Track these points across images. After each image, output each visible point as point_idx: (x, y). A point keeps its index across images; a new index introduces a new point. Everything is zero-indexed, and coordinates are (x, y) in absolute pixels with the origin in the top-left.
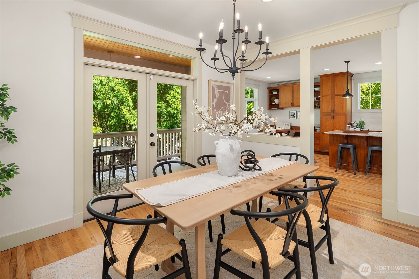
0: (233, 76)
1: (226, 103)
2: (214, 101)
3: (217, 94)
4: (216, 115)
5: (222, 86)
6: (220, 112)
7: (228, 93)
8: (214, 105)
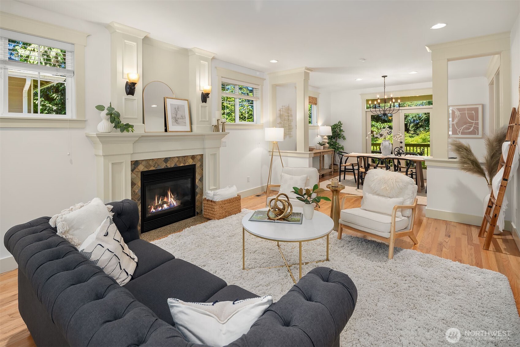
1: (472, 121)
2: (454, 121)
3: (457, 115)
4: (458, 131)
5: (465, 108)
6: (462, 129)
7: (474, 113)
8: (454, 124)
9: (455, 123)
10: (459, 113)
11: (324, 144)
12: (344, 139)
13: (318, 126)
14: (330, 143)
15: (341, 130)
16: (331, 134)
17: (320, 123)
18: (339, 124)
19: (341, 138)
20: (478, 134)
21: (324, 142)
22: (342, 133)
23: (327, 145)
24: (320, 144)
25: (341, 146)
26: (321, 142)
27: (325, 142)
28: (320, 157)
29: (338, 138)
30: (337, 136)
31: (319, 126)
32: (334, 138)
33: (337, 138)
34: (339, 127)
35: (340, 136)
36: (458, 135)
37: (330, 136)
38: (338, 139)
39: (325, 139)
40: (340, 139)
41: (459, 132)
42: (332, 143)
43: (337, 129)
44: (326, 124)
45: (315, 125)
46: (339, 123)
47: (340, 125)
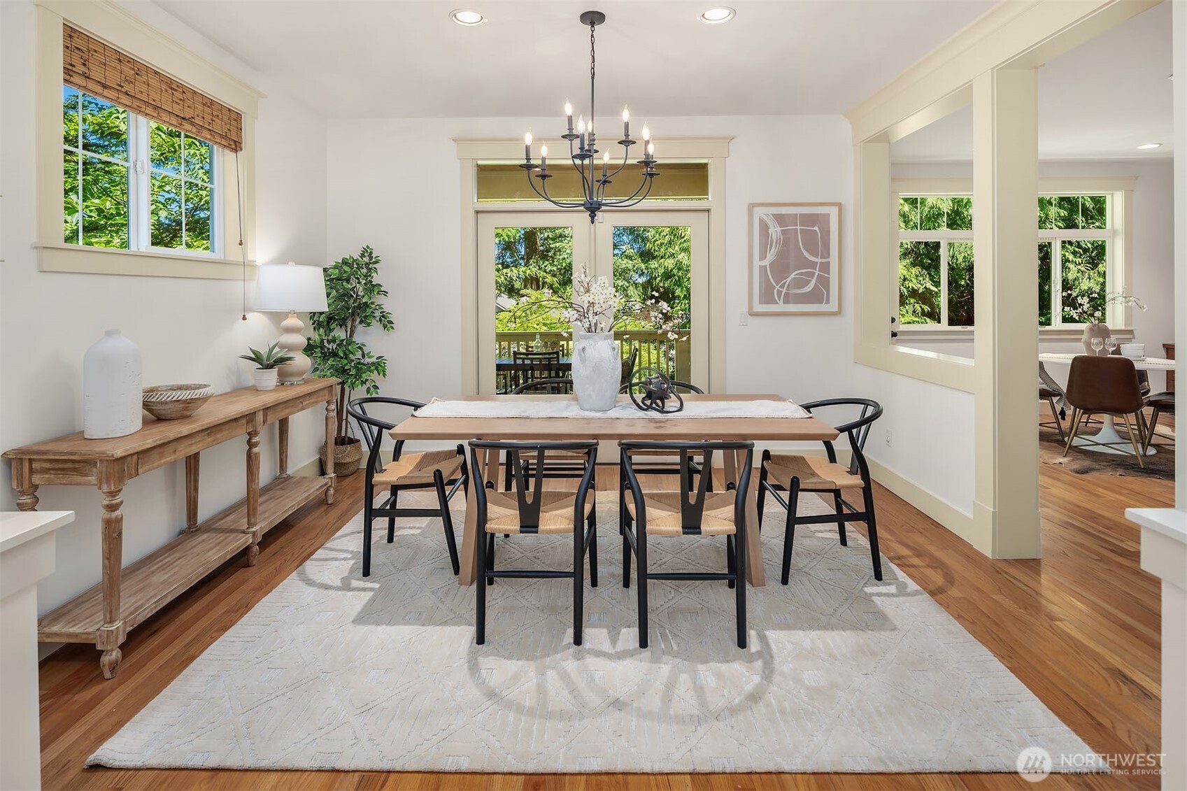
0: (593, 217)
1: (812, 259)
2: (766, 257)
3: (774, 238)
4: (775, 291)
5: (797, 214)
6: (787, 283)
7: (818, 231)
8: (766, 266)
9: (766, 262)
10: (779, 229)
11: (282, 360)
12: (385, 327)
13: (253, 266)
14: (322, 347)
15: (372, 288)
16: (322, 305)
17: (261, 251)
18: (366, 259)
19: (374, 322)
20: (828, 302)
21: (283, 347)
22: (380, 300)
23: (302, 361)
24: (257, 358)
25: (374, 360)
26: (264, 351)
27: (291, 348)
28: (249, 442)
29: (361, 322)
30: (353, 314)
31: (259, 263)
32: (342, 324)
33: (354, 321)
34: (364, 271)
35: (369, 311)
36: (777, 303)
37: (321, 313)
38: (360, 328)
39: (289, 330)
40: (369, 325)
41: (779, 293)
42: (332, 346)
43: (354, 282)
44: (294, 255)
45: (234, 254)
46: (362, 256)
47: (367, 265)
